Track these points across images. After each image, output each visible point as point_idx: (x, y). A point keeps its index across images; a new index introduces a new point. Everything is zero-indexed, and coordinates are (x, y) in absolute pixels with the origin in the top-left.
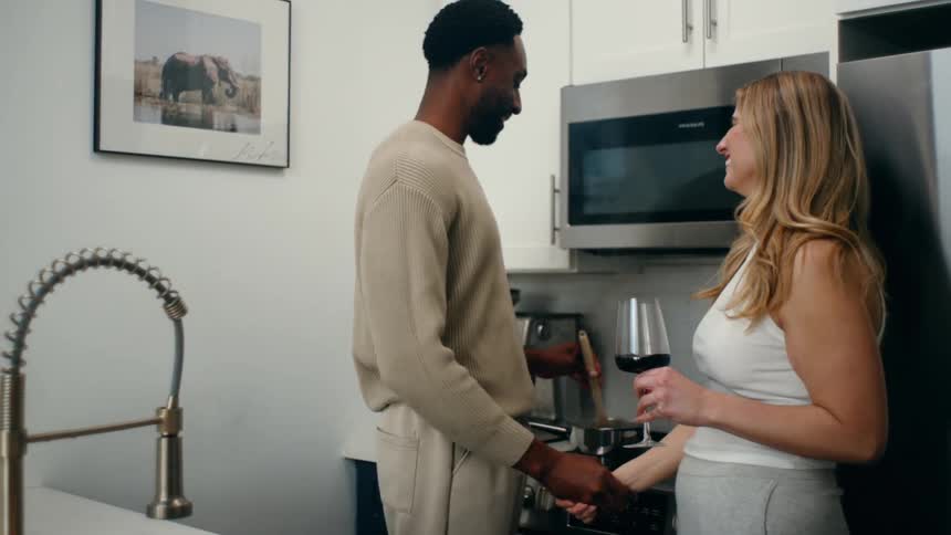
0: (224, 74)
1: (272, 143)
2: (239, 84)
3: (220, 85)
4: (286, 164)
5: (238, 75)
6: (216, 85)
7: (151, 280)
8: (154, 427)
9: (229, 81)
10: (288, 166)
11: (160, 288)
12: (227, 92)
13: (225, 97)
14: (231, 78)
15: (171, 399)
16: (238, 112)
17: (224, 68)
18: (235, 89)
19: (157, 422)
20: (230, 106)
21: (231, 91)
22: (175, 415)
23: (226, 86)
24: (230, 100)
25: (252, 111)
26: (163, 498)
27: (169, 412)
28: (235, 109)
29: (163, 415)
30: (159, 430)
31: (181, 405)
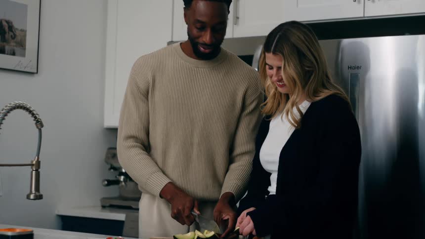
0: (11, 28)
1: (31, 61)
2: (17, 33)
3: (9, 33)
4: (36, 72)
5: (17, 29)
6: (7, 33)
7: (33, 114)
8: (30, 167)
9: (12, 31)
10: (37, 73)
11: (35, 118)
12: (12, 36)
13: (10, 39)
14: (13, 30)
15: (37, 157)
16: (16, 46)
17: (10, 25)
18: (15, 35)
19: (32, 165)
20: (13, 44)
21: (13, 36)
22: (38, 163)
23: (11, 33)
24: (13, 41)
25: (22, 46)
26: (33, 192)
27: (36, 162)
28: (15, 44)
29: (34, 163)
30: (32, 168)
31: (40, 160)
